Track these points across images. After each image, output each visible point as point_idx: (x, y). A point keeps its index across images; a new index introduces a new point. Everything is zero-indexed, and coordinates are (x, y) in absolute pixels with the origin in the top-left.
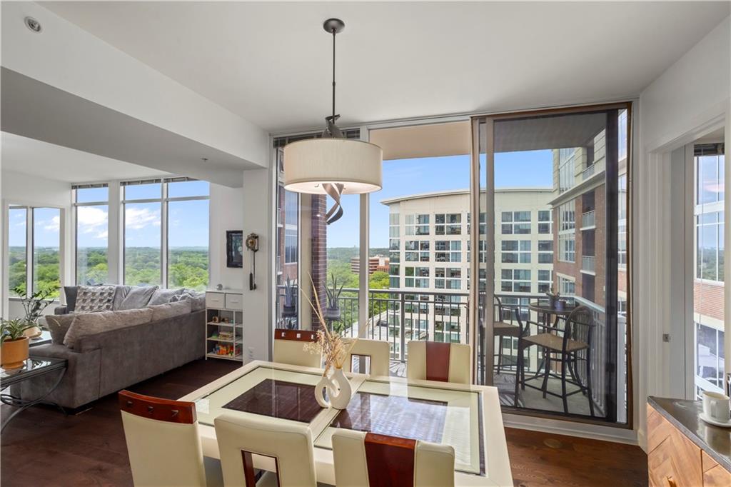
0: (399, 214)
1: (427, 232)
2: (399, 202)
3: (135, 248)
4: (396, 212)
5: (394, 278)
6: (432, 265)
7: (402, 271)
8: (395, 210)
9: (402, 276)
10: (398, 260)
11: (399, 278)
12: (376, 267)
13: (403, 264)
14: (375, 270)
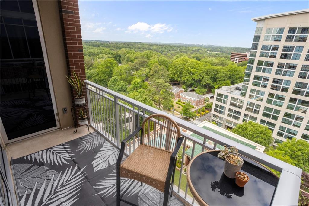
0: (262, 28)
1: (279, 39)
2: (265, 19)
3: (136, 42)
4: (261, 27)
5: (250, 66)
6: (277, 60)
7: (256, 62)
8: (260, 25)
9: (255, 65)
10: (255, 56)
11: (253, 66)
12: (244, 58)
13: (257, 59)
14: (244, 60)
